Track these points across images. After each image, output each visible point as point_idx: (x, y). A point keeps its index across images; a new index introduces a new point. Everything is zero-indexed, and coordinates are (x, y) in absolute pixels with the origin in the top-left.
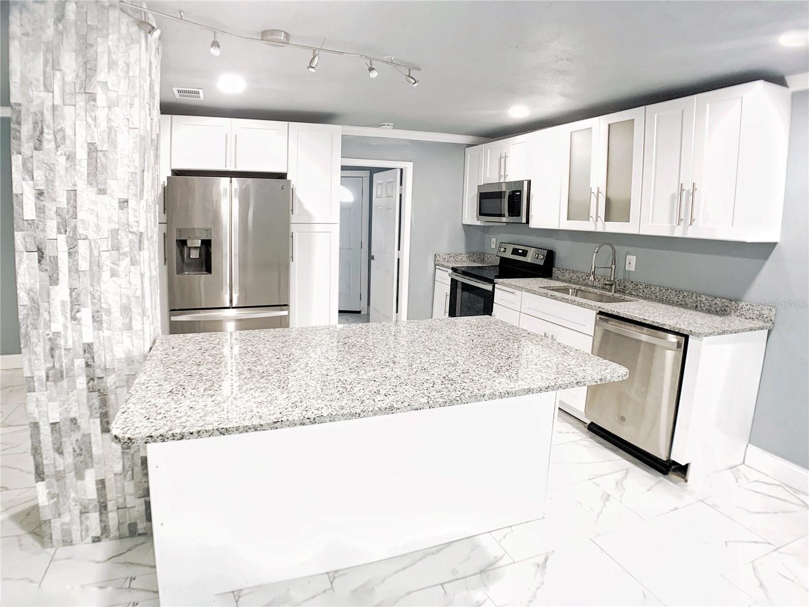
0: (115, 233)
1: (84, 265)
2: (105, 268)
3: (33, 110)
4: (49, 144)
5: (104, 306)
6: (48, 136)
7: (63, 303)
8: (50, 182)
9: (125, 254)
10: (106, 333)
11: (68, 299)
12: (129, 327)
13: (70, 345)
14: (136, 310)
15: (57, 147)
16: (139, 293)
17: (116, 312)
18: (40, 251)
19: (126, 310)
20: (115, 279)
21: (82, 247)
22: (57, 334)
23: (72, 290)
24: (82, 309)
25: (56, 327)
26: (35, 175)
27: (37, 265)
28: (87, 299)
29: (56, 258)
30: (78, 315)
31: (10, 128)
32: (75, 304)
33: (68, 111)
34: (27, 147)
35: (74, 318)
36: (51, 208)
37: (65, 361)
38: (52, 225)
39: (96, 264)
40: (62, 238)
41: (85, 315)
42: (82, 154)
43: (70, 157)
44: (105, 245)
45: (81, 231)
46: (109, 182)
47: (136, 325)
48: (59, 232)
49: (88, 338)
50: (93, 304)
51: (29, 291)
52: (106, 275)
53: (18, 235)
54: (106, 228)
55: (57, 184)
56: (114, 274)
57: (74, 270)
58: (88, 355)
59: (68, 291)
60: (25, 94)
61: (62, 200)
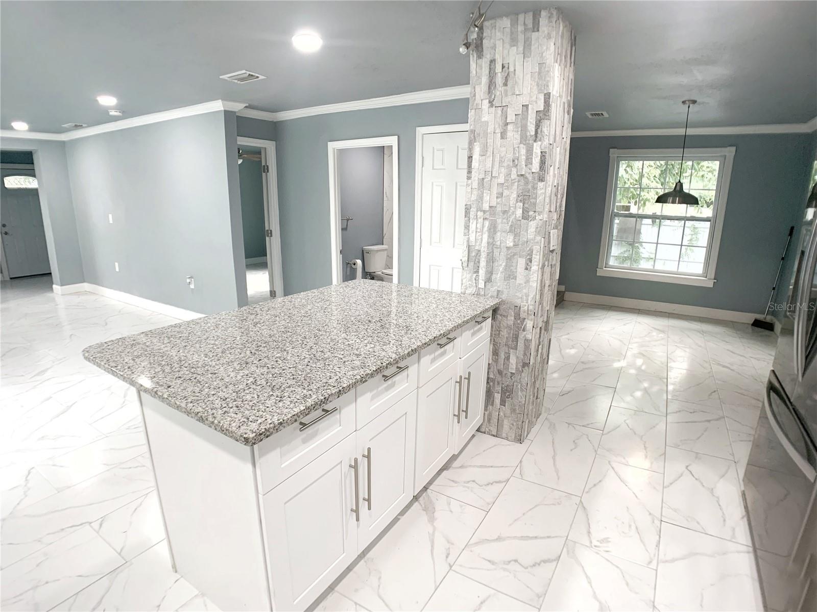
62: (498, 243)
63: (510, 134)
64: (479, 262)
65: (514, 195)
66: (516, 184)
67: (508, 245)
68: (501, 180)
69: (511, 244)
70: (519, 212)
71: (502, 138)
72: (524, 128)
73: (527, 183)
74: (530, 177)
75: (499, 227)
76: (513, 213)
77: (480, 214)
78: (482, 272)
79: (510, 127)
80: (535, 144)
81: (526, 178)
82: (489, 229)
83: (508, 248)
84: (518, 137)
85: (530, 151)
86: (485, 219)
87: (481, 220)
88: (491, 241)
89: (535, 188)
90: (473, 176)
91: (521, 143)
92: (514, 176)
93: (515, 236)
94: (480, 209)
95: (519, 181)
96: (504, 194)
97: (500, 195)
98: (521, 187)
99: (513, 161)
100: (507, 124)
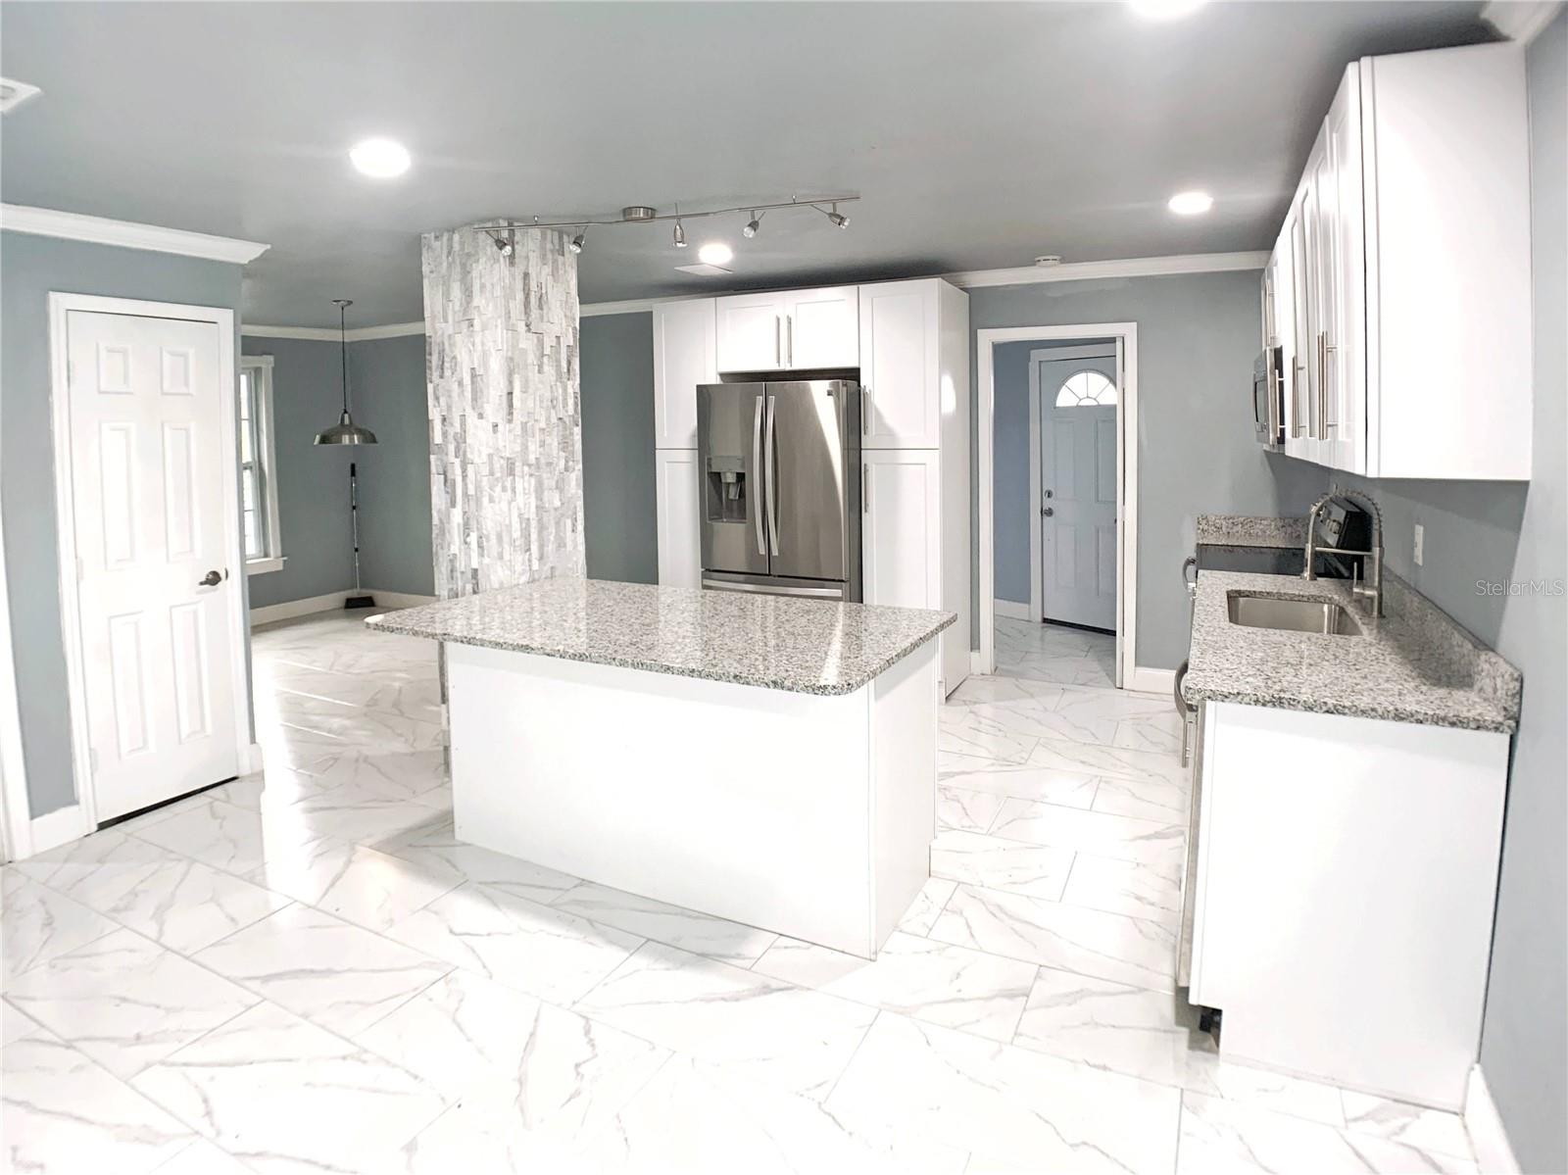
0: (490, 456)
1: (471, 491)
2: (484, 493)
3: (438, 340)
4: (448, 373)
5: (485, 532)
6: (447, 365)
7: (459, 525)
8: (449, 408)
9: (497, 479)
10: (486, 560)
11: (461, 521)
12: (501, 557)
13: (463, 569)
14: (506, 539)
15: (453, 373)
16: (507, 522)
17: (493, 539)
18: (445, 474)
19: (499, 537)
20: (492, 504)
21: (470, 469)
22: (455, 555)
23: (465, 513)
24: (471, 534)
25: (454, 549)
26: (441, 401)
27: (443, 487)
28: (473, 524)
29: (454, 480)
30: (468, 540)
31: (425, 359)
32: (466, 527)
33: (458, 338)
34: (435, 375)
35: (466, 543)
36: (451, 432)
37: (460, 583)
38: (452, 448)
39: (478, 487)
40: (457, 462)
41: (473, 538)
42: (467, 380)
43: (460, 384)
44: (485, 471)
45: (469, 455)
46: (485, 405)
47: (506, 554)
48: (456, 457)
49: (476, 566)
50: (478, 529)
51: (439, 511)
52: (485, 500)
53: (432, 458)
54: (485, 451)
55: (454, 410)
56: (491, 500)
57: (465, 494)
58: (474, 582)
59: (461, 514)
60: (434, 328)
61: (457, 425)
62: (547, 505)
63: (546, 368)
64: (529, 535)
65: (556, 444)
66: (556, 429)
67: (556, 506)
68: (543, 425)
69: (558, 503)
70: (562, 463)
71: (539, 372)
72: (558, 361)
73: (565, 429)
74: (567, 420)
75: (546, 482)
76: (557, 465)
77: (526, 468)
78: (534, 548)
79: (545, 359)
80: (569, 382)
81: (565, 423)
82: (536, 491)
83: (556, 509)
84: (553, 372)
85: (565, 390)
86: (531, 475)
87: (527, 478)
88: (539, 503)
89: (572, 434)
90: (515, 418)
91: (557, 380)
92: (554, 420)
93: (561, 493)
94: (526, 463)
95: (558, 426)
96: (547, 442)
97: (543, 444)
98: (561, 433)
99: (552, 401)
100: (543, 355)
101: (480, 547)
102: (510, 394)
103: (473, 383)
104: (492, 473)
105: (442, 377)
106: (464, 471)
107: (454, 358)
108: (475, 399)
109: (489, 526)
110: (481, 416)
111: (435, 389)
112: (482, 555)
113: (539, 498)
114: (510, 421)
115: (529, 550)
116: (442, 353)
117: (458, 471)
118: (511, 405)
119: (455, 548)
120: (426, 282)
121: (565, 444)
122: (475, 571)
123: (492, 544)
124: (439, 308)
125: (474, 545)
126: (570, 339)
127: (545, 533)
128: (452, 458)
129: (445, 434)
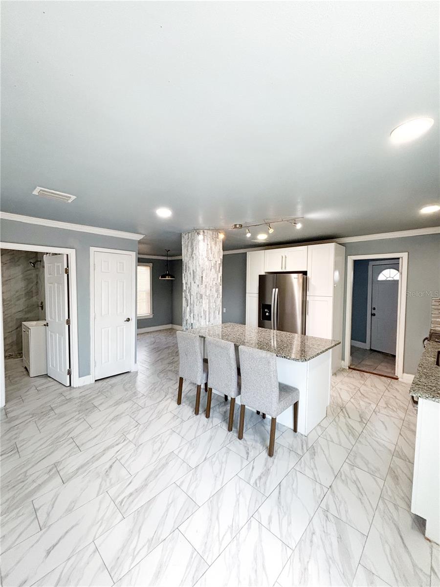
1: (192, 302)
2: (195, 303)
3: (185, 262)
6: (187, 268)
8: (187, 280)
9: (198, 300)
10: (195, 321)
12: (198, 321)
13: (189, 323)
14: (200, 315)
15: (189, 271)
16: (200, 311)
17: (197, 315)
18: (186, 298)
19: (198, 315)
21: (192, 296)
22: (187, 319)
23: (190, 308)
26: (186, 278)
27: (185, 301)
28: (192, 311)
29: (188, 300)
32: (190, 311)
33: (190, 261)
34: (184, 272)
35: (190, 316)
36: (188, 287)
37: (188, 326)
38: (188, 291)
39: (193, 302)
40: (189, 295)
41: (192, 315)
43: (190, 274)
44: (195, 297)
45: (192, 293)
46: (196, 280)
47: (200, 320)
49: (192, 322)
50: (193, 313)
51: (184, 307)
52: (195, 305)
53: (183, 293)
54: (196, 292)
56: (197, 305)
57: (190, 303)
58: (192, 327)
60: (184, 258)
61: (189, 285)
62: (211, 307)
63: (212, 270)
65: (214, 290)
66: (215, 286)
68: (211, 285)
70: (216, 296)
72: (216, 268)
73: (217, 286)
74: (218, 284)
75: (211, 301)
76: (214, 296)
79: (212, 267)
80: (219, 274)
82: (208, 303)
83: (214, 308)
84: (214, 271)
85: (218, 276)
86: (207, 299)
89: (219, 288)
91: (216, 273)
92: (214, 284)
93: (216, 304)
94: (206, 295)
97: (211, 290)
99: (214, 279)
101: (193, 317)
102: (202, 277)
103: (193, 274)
104: (197, 298)
105: (186, 272)
106: (190, 297)
107: (189, 267)
108: (193, 278)
109: (196, 312)
110: (195, 283)
111: (184, 275)
112: (194, 319)
113: (209, 305)
114: (202, 284)
115: (206, 319)
116: (186, 265)
117: (189, 297)
118: (202, 280)
119: (188, 317)
120: (183, 247)
121: (217, 291)
122: (192, 324)
123: (196, 317)
124: (185, 253)
125: (192, 317)
126: (219, 261)
127: (211, 315)
128: (188, 293)
129: (186, 287)
